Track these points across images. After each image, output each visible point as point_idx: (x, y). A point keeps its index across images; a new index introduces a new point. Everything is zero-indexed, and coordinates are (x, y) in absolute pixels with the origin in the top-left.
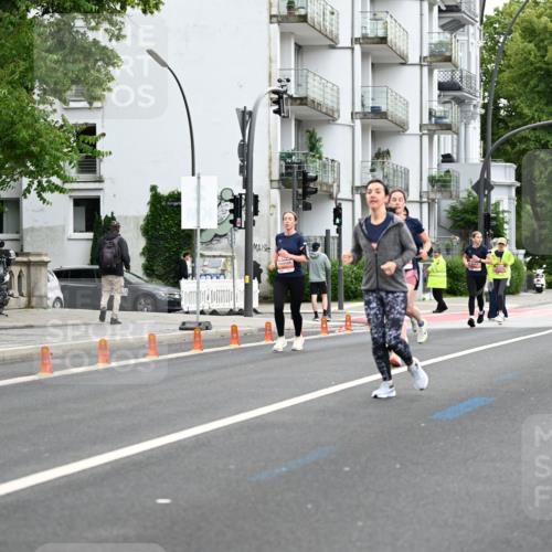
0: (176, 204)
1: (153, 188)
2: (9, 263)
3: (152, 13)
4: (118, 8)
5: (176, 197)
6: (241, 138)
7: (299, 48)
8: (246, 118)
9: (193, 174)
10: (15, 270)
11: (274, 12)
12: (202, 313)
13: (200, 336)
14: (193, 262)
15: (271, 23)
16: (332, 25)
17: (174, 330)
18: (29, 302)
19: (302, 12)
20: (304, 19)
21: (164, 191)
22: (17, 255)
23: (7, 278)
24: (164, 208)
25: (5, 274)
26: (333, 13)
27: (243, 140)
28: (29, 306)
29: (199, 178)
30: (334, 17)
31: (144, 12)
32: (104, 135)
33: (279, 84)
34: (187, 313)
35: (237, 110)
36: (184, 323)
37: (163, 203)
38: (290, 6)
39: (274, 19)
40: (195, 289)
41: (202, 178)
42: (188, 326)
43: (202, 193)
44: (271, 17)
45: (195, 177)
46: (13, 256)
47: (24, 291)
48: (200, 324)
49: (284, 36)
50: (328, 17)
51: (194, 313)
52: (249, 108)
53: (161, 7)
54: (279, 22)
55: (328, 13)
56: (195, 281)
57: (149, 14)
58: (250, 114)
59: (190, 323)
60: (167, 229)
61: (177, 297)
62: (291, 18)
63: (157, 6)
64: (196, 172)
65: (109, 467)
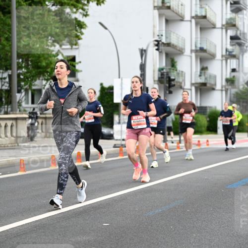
0: (111, 91)
1: (101, 84)
2: (37, 118)
3: (100, 5)
4: (86, 2)
5: (112, 88)
6: (141, 61)
7: (167, 21)
8: (143, 52)
9: (119, 78)
10: (40, 121)
11: (156, 5)
12: (123, 140)
13: (122, 150)
14: (119, 117)
15: (154, 9)
16: (181, 10)
17: (111, 148)
18: (46, 135)
19: (168, 5)
20: (169, 8)
21: (106, 85)
22: (41, 114)
23: (36, 124)
24: (106, 93)
25: (35, 122)
26: (182, 5)
27: (142, 63)
28: (46, 137)
29: (122, 80)
30: (183, 7)
31: (97, 4)
32: (80, 62)
33: (158, 37)
34: (117, 140)
35: (139, 49)
36: (115, 145)
37: (106, 91)
38: (163, 2)
39: (156, 8)
40: (120, 130)
41: (123, 79)
42: (117, 146)
43: (123, 86)
44: (155, 7)
45: (120, 79)
46: (39, 115)
47: (44, 130)
48: (122, 145)
49: (160, 15)
50: (180, 7)
51: (120, 140)
52: (145, 48)
53: (105, 2)
54: (158, 9)
55: (180, 5)
56: (120, 125)
57: (99, 6)
58: (145, 51)
59: (118, 144)
60: (108, 102)
61: (112, 133)
62: (163, 7)
63: (103, 2)
64: (121, 77)
65: (81, 209)
